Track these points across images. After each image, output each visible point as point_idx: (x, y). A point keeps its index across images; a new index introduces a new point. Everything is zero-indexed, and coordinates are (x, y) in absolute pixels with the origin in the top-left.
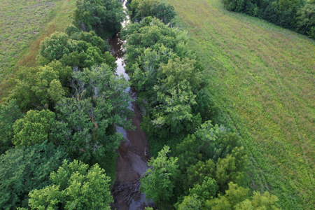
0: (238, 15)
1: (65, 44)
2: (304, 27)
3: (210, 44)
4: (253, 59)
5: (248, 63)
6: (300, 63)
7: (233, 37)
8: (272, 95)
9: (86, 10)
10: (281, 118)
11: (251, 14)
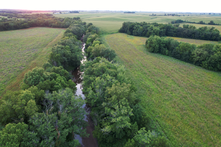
0: (156, 55)
1: (42, 75)
2: (198, 61)
3: (140, 73)
4: (169, 82)
5: (166, 85)
6: (200, 84)
7: (155, 68)
8: (186, 106)
9: (58, 53)
10: (195, 123)
11: (164, 54)
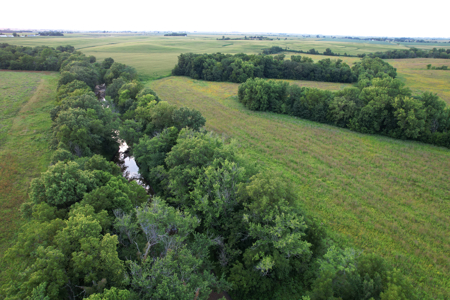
0: (265, 114)
1: (77, 177)
3: (252, 152)
4: (311, 162)
5: (308, 167)
7: (275, 140)
8: (357, 199)
9: (80, 127)
10: (383, 224)
11: (279, 112)
